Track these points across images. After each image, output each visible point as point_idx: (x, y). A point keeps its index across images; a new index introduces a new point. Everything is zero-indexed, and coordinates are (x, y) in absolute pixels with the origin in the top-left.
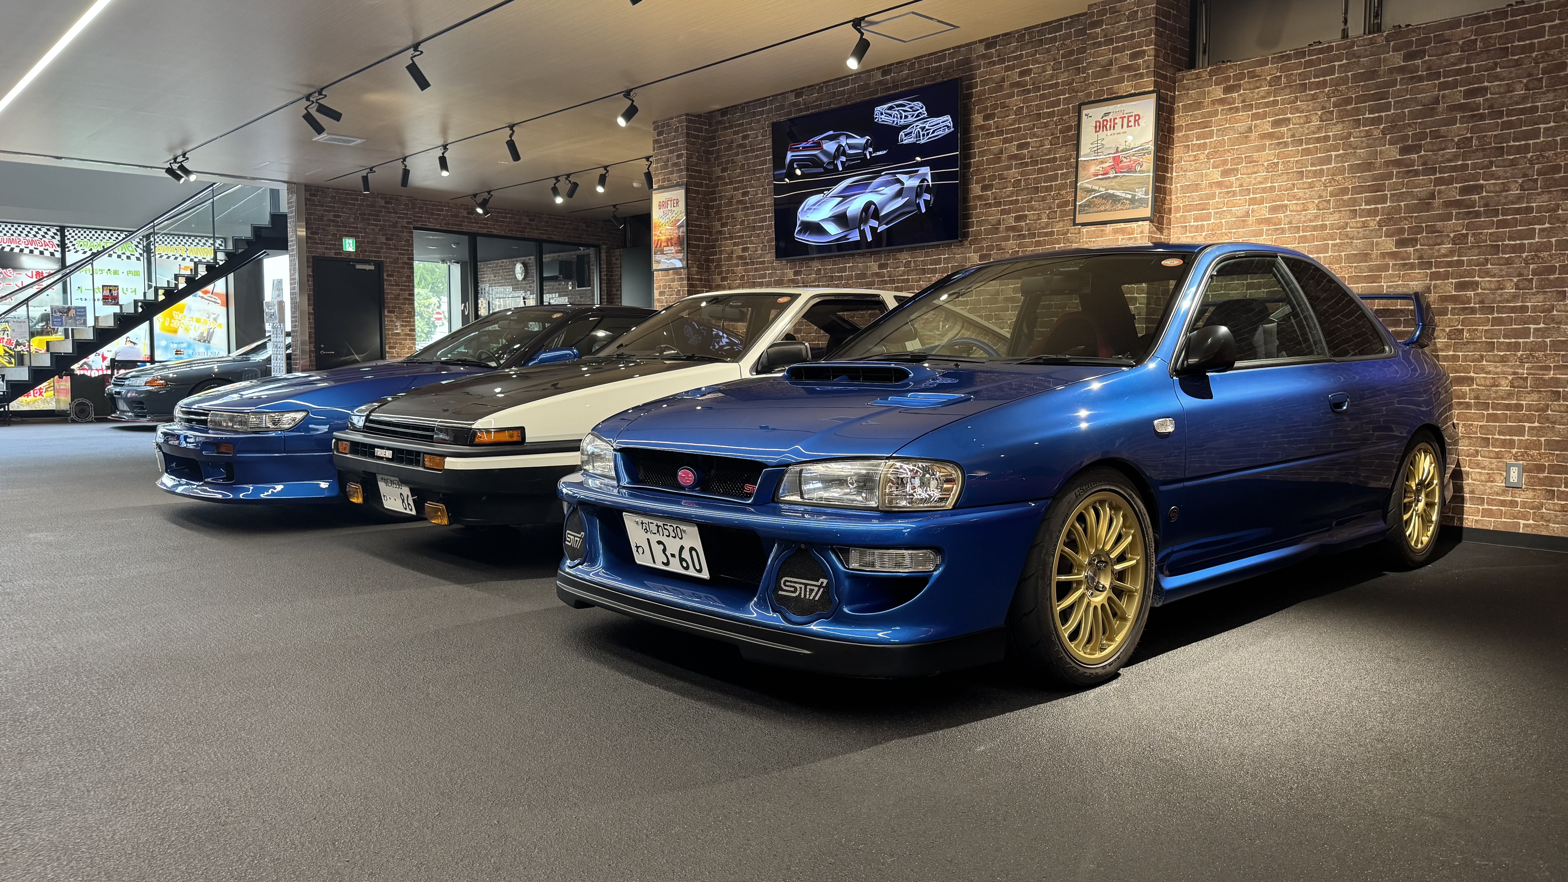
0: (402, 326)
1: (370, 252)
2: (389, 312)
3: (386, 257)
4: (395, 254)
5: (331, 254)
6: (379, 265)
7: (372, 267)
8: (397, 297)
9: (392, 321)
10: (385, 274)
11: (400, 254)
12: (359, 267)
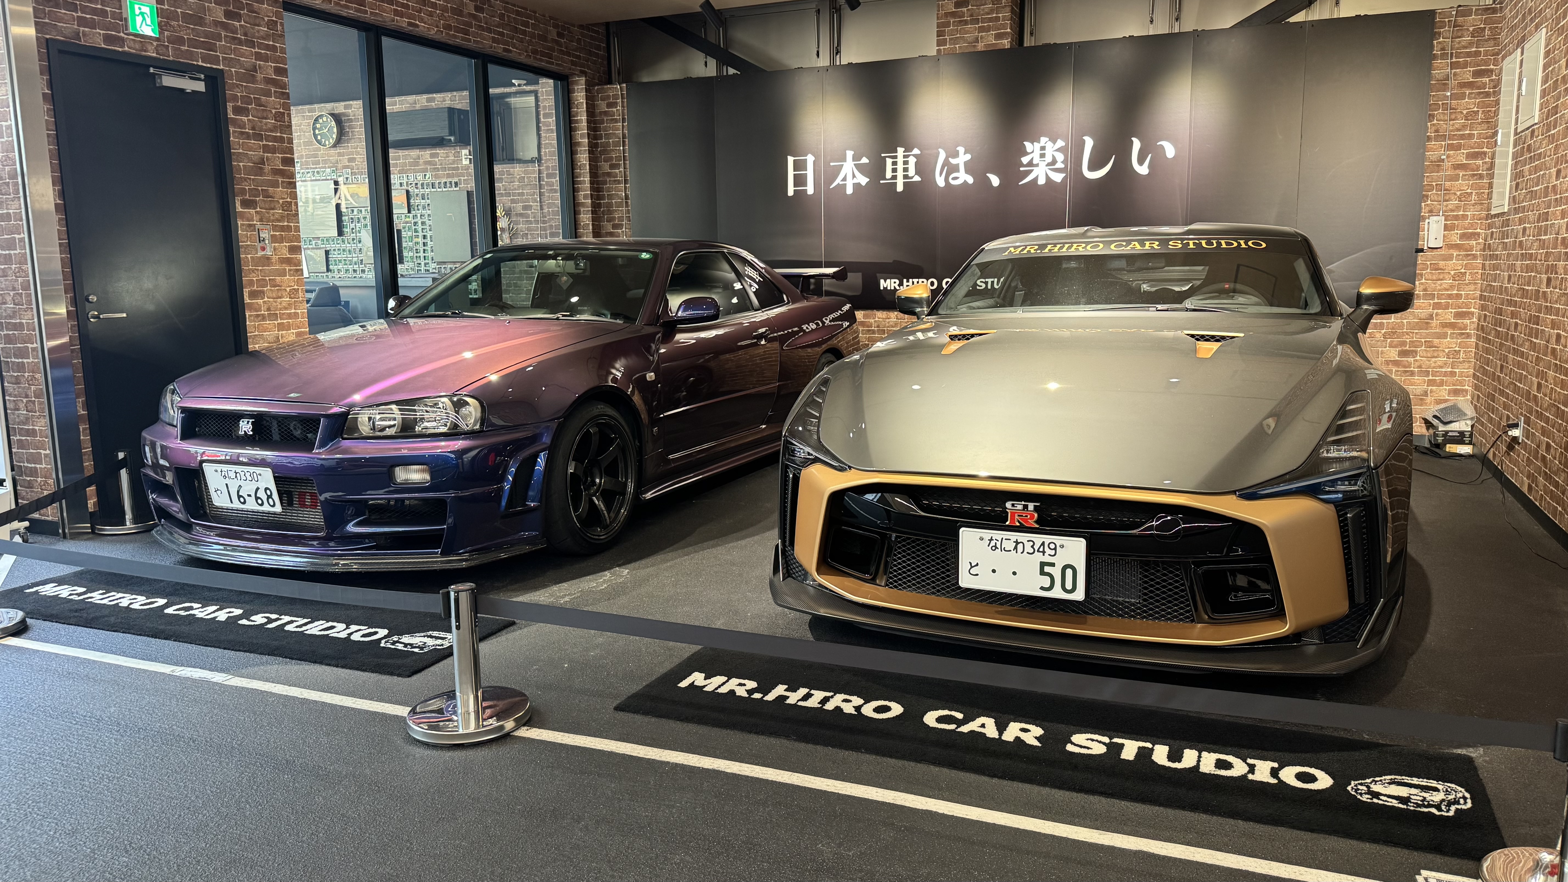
0: (274, 239)
1: (193, 43)
2: (246, 204)
3: (229, 62)
4: (246, 56)
5: (96, 38)
6: (214, 79)
7: (200, 87)
8: (258, 167)
9: (251, 227)
10: (230, 106)
11: (258, 56)
12: (169, 81)
